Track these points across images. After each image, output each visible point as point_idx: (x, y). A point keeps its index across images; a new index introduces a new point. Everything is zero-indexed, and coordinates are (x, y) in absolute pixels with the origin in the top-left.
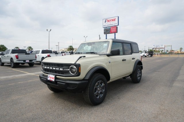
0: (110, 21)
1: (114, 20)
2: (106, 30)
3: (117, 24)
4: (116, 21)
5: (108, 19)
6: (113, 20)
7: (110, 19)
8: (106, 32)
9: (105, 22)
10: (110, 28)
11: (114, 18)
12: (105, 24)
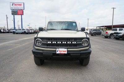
0: (17, 5)
1: (21, 5)
2: (13, 12)
3: (23, 9)
4: (22, 6)
5: (15, 3)
6: (19, 5)
7: (17, 3)
8: (13, 13)
9: (13, 5)
10: (17, 11)
11: (20, 3)
12: (12, 6)
